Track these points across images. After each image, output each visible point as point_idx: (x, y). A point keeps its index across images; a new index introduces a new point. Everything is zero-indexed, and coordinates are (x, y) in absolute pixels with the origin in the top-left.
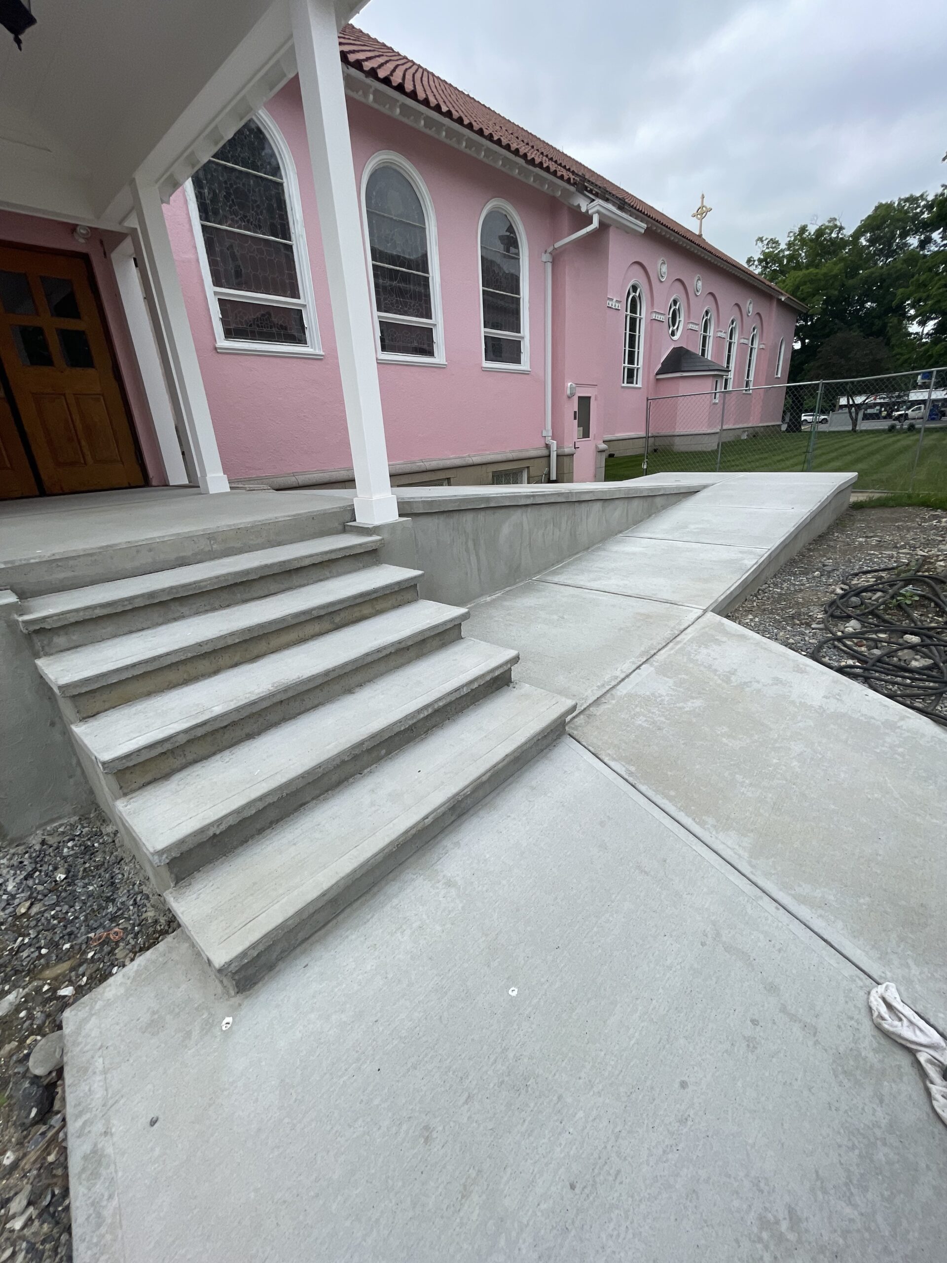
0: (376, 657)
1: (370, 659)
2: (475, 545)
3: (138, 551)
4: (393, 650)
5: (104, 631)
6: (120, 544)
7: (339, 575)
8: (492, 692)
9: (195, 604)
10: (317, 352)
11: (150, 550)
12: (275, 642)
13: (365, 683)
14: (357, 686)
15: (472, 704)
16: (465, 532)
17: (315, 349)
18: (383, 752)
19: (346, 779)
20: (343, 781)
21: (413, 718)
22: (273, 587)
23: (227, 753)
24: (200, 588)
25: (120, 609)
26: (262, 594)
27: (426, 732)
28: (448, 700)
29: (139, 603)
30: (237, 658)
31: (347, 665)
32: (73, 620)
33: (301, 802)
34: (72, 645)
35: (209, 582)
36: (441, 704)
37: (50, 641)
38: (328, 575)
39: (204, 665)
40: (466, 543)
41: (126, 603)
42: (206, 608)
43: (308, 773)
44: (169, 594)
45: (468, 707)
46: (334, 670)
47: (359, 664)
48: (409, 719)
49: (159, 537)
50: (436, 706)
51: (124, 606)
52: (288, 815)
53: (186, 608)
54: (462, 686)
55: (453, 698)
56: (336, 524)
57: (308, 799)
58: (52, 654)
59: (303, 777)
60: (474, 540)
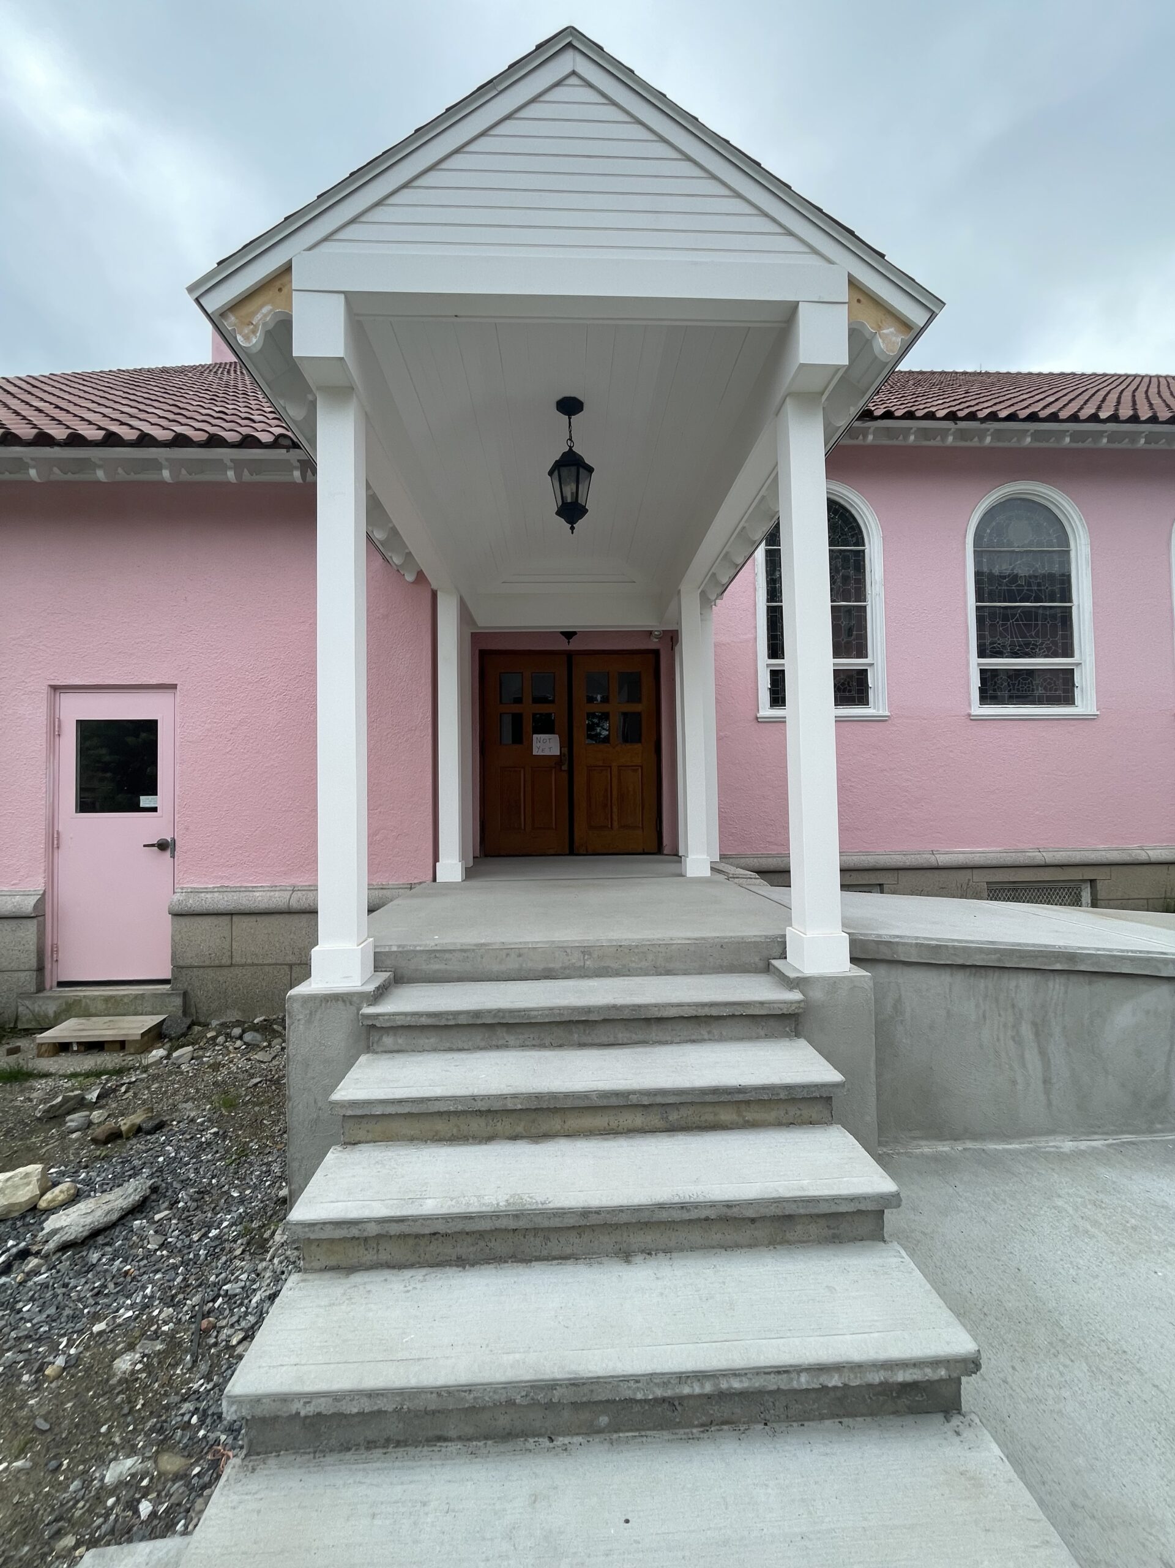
0: (677, 1215)
1: (664, 1215)
2: (1037, 1034)
3: (508, 955)
4: (712, 1213)
5: (427, 1041)
6: (494, 944)
7: (721, 1039)
8: (896, 1413)
9: (523, 1034)
10: (881, 713)
11: (520, 955)
12: (573, 1123)
13: (657, 1251)
14: (643, 1252)
15: (833, 1416)
16: (1013, 1006)
17: (878, 710)
18: (604, 1420)
19: (525, 1434)
20: (517, 1436)
21: (665, 1384)
22: (622, 1036)
23: (420, 1273)
24: (529, 1017)
25: (443, 1022)
26: (605, 1040)
27: (705, 1426)
28: (757, 1383)
29: (463, 1020)
30: (520, 1129)
31: (622, 1211)
32: (399, 1023)
33: (438, 1433)
34: (396, 1048)
35: (540, 1013)
36: (736, 1384)
37: (380, 1039)
38: (706, 1037)
39: (477, 1125)
40: (1016, 1026)
41: (451, 1017)
42: (534, 1043)
43: (449, 1393)
44: (495, 1016)
45: (822, 1418)
46: (598, 1212)
47: (645, 1217)
48: (657, 1385)
49: (532, 942)
50: (724, 1385)
51: (447, 1019)
52: (416, 1443)
53: (513, 1038)
54: (799, 1369)
55: (772, 1383)
56: (757, 959)
57: (452, 1433)
58: (377, 1053)
59: (439, 1395)
60: (1034, 1024)
